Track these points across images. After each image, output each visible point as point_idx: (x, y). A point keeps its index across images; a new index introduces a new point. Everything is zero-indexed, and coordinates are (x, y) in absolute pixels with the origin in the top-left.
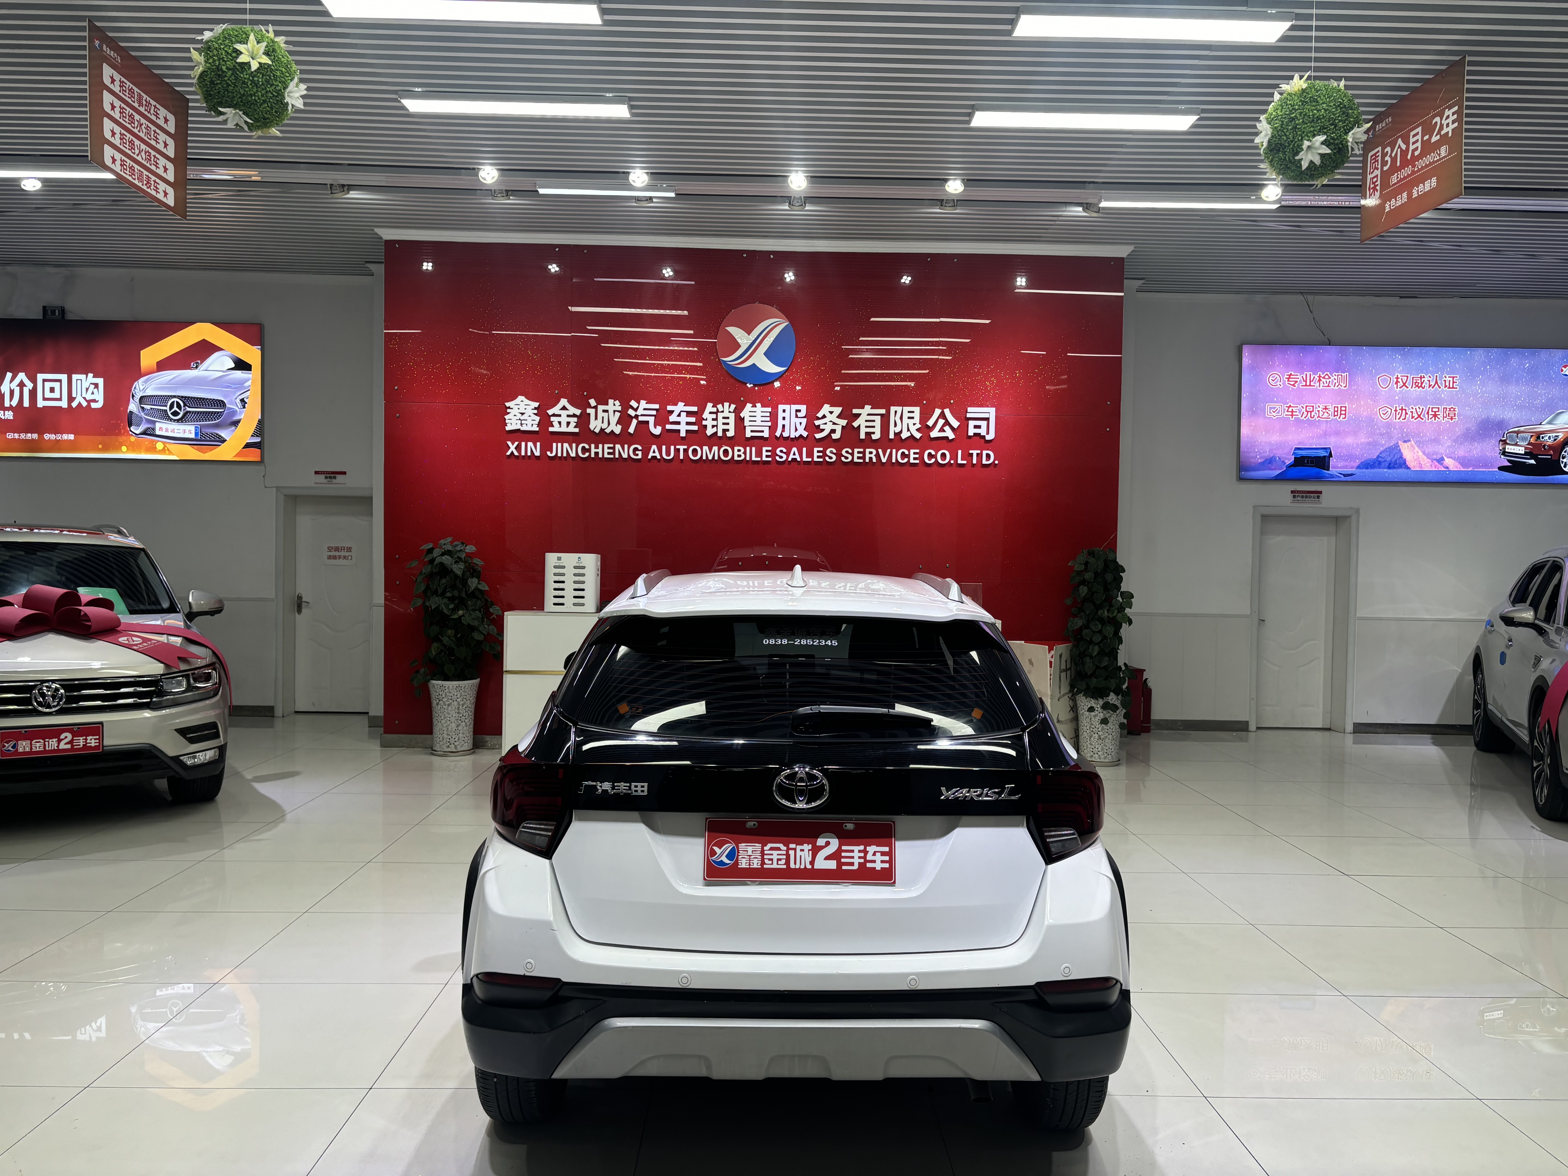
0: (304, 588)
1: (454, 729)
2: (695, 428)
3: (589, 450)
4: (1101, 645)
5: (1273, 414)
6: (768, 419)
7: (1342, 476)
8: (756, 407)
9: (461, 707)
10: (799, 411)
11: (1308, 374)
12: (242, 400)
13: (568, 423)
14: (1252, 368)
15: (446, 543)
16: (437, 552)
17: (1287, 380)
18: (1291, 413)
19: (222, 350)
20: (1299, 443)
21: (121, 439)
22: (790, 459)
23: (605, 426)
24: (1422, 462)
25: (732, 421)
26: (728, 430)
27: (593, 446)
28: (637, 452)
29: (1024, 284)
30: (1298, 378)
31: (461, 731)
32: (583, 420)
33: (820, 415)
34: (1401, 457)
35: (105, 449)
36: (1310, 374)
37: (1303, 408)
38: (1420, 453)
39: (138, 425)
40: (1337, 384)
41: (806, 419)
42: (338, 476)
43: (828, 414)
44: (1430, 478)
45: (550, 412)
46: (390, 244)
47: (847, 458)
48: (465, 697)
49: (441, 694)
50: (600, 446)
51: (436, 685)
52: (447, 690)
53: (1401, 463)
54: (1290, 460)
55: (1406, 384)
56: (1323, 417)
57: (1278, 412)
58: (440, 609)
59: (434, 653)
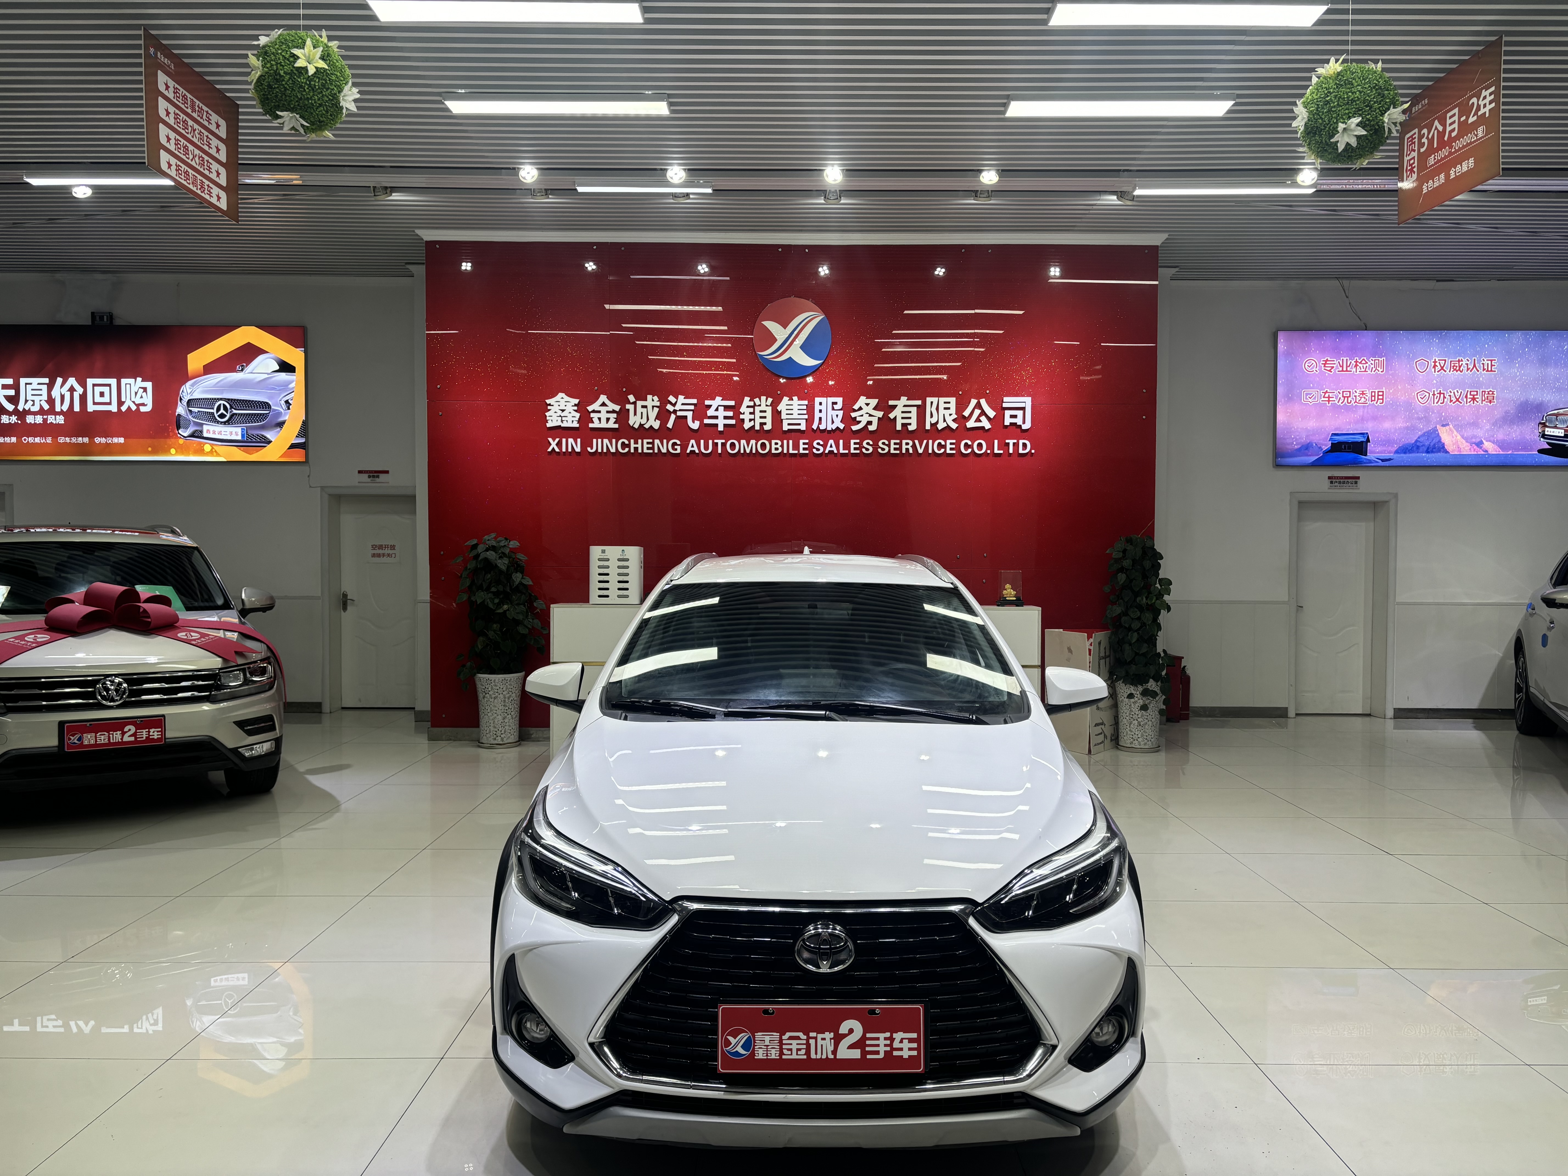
0: (348, 586)
1: (500, 722)
2: (733, 422)
3: (629, 446)
4: (1140, 632)
5: (1310, 400)
6: (805, 412)
7: (1380, 461)
8: (793, 400)
9: (507, 699)
10: (836, 403)
11: (1345, 359)
12: (287, 402)
13: (608, 419)
14: (1288, 354)
15: (490, 539)
16: (481, 548)
17: (1323, 365)
18: (1327, 399)
19: (268, 352)
20: (1336, 429)
21: (171, 441)
22: (827, 452)
23: (643, 421)
24: (1460, 446)
25: (769, 414)
26: (765, 424)
27: (632, 441)
28: (676, 447)
29: (1058, 274)
30: (1335, 364)
31: (507, 724)
32: (622, 416)
33: (856, 407)
34: (1440, 441)
35: (155, 452)
36: (1347, 360)
37: (1340, 393)
38: (1459, 437)
39: (187, 428)
40: (1374, 369)
41: (842, 412)
42: (381, 475)
43: (864, 406)
44: (1469, 461)
45: (590, 408)
46: (430, 244)
47: (883, 449)
48: (510, 690)
49: (487, 687)
50: (640, 441)
51: (483, 679)
52: (493, 683)
53: (1440, 448)
54: (1327, 446)
55: (1444, 368)
56: (1360, 402)
57: (1315, 398)
58: (486, 603)
59: (480, 647)
